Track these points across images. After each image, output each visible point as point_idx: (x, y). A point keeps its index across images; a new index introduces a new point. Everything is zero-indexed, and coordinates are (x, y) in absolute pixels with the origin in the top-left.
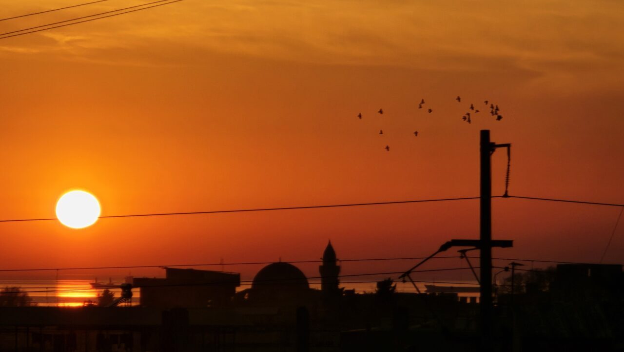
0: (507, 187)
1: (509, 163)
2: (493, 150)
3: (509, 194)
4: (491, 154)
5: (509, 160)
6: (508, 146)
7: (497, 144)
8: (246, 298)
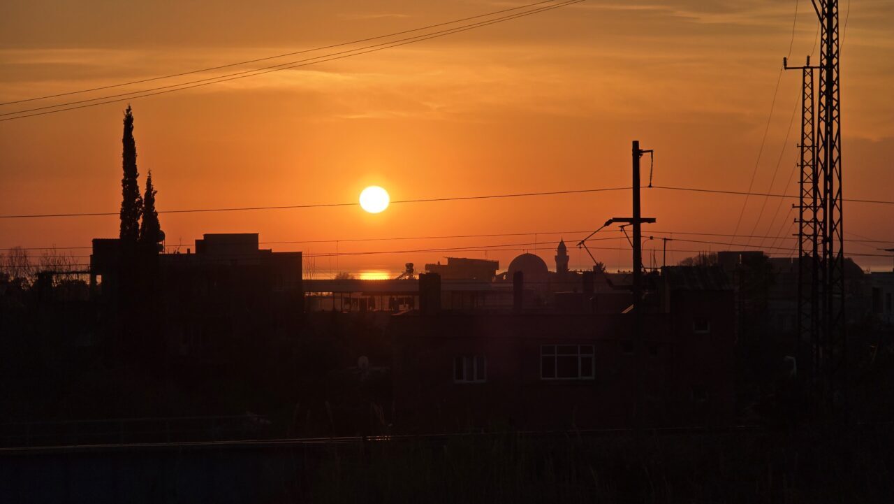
0: (650, 181)
2: (641, 155)
3: (652, 185)
4: (640, 157)
6: (652, 151)
7: (644, 150)
8: (505, 278)
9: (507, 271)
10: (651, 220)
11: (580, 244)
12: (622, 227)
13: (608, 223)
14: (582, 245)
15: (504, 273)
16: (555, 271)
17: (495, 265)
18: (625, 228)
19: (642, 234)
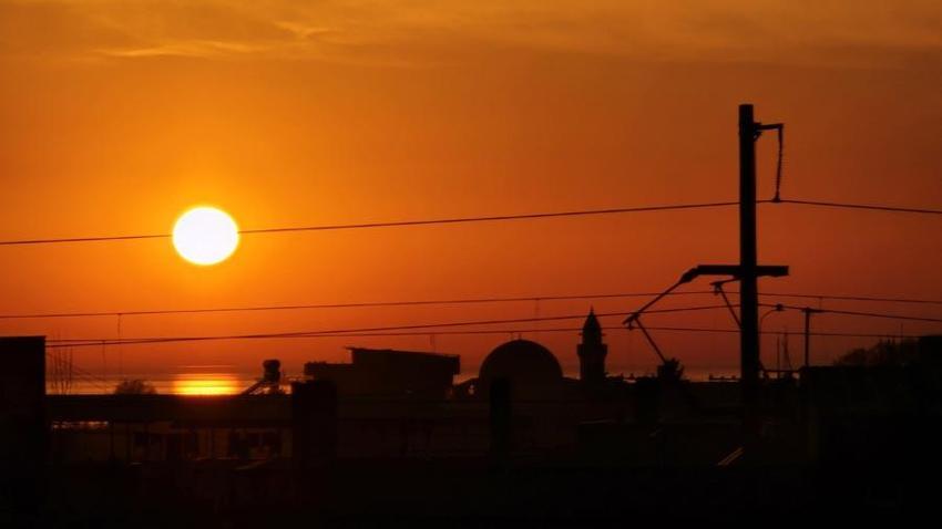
0: (778, 188)
1: (780, 151)
2: (759, 134)
3: (782, 197)
4: (755, 140)
5: (781, 147)
6: (780, 127)
7: (763, 124)
8: (471, 392)
9: (476, 376)
10: (780, 271)
11: (629, 320)
12: (718, 284)
13: (688, 277)
14: (634, 324)
15: (473, 381)
16: (578, 378)
17: (452, 364)
18: (725, 287)
19: (761, 299)
